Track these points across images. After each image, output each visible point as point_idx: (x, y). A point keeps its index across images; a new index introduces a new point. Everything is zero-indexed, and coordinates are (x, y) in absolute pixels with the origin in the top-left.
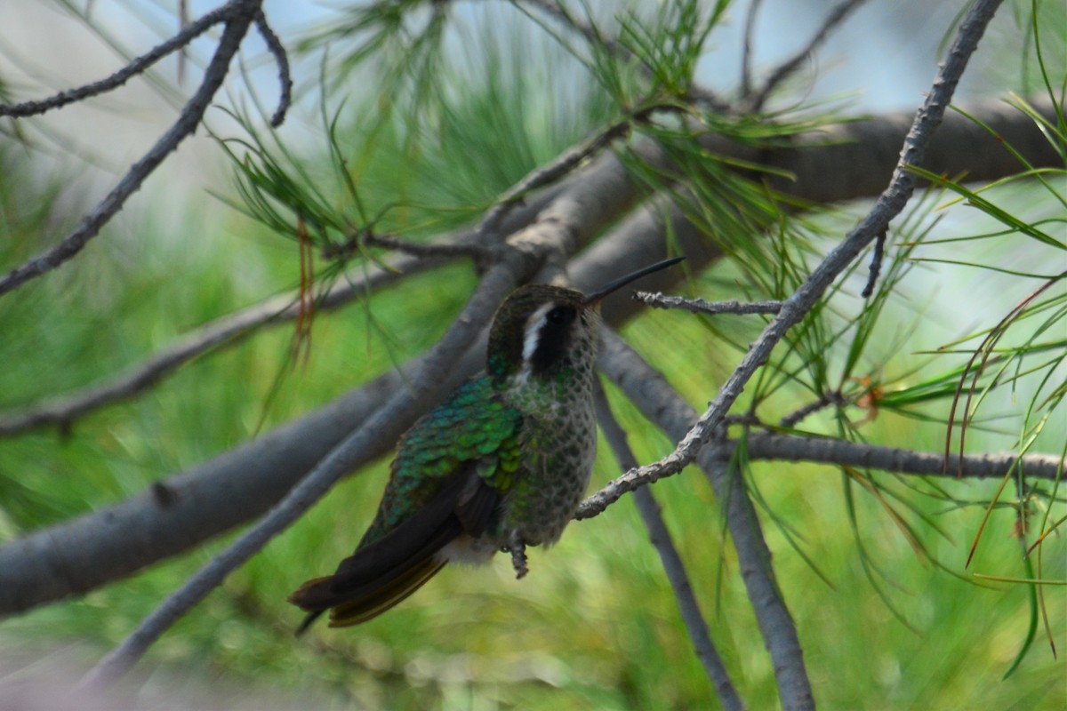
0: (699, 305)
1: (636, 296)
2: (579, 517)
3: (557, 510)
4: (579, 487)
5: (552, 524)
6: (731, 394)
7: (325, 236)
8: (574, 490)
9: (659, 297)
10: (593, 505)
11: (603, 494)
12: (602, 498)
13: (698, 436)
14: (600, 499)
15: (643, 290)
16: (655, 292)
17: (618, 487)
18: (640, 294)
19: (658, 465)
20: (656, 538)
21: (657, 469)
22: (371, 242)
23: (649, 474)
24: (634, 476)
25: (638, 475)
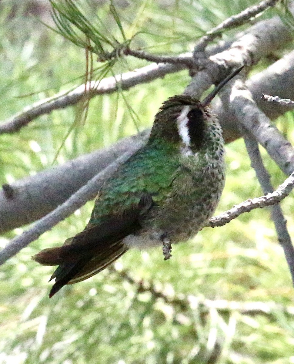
1: (263, 97)
2: (213, 225)
3: (195, 220)
4: (211, 209)
7: (101, 47)
8: (208, 210)
9: (277, 99)
10: (222, 219)
11: (229, 213)
13: (292, 183)
14: (227, 216)
15: (267, 94)
16: (274, 96)
17: (238, 209)
18: (266, 96)
19: (265, 198)
20: (281, 238)
21: (264, 200)
22: (128, 52)
23: (259, 203)
24: (250, 204)
25: (252, 203)
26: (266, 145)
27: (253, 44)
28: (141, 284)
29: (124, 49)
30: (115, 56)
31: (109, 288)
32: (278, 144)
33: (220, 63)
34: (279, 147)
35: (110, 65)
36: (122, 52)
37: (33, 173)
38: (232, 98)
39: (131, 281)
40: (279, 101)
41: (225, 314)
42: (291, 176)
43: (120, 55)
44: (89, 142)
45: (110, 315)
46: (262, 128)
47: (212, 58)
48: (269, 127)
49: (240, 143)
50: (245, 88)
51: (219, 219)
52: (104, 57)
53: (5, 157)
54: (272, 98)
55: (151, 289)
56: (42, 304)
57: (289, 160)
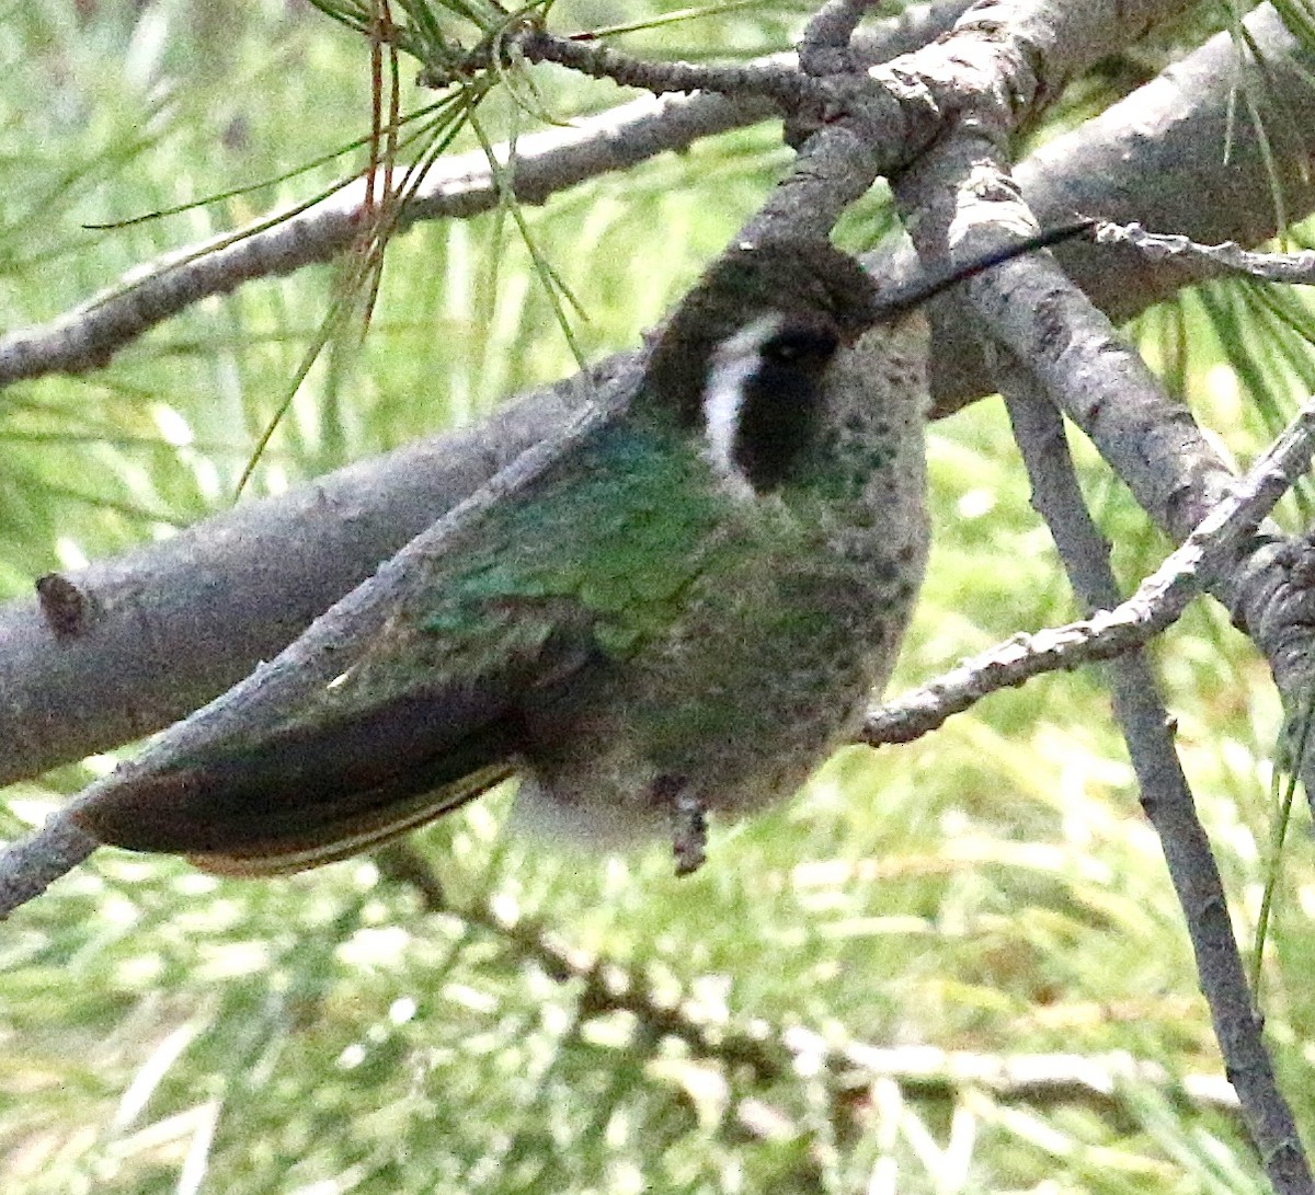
0: (1226, 260)
2: (874, 736)
5: (783, 758)
6: (1279, 474)
7: (430, 28)
9: (1134, 233)
10: (912, 713)
11: (938, 690)
12: (936, 699)
13: (1191, 569)
14: (930, 701)
19: (1084, 631)
20: (1153, 794)
21: (1081, 639)
22: (542, 47)
23: (1060, 649)
24: (1021, 653)
25: (1030, 650)
26: (1091, 420)
27: (1044, 16)
28: (594, 977)
29: (525, 34)
30: (486, 63)
31: (469, 993)
32: (1142, 417)
33: (908, 92)
34: (1147, 428)
35: (469, 100)
36: (515, 49)
37: (164, 532)
38: (956, 232)
39: (559, 970)
40: (1142, 243)
41: (933, 1096)
42: (1189, 541)
43: (507, 62)
44: (388, 408)
45: (472, 1101)
46: (1078, 350)
47: (879, 72)
48: (1105, 347)
49: (991, 413)
50: (1009, 191)
51: (898, 713)
52: (446, 66)
53: (53, 466)
54: (1112, 231)
55: (636, 1001)
56: (200, 1056)
57: (1186, 481)
